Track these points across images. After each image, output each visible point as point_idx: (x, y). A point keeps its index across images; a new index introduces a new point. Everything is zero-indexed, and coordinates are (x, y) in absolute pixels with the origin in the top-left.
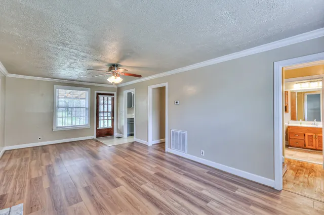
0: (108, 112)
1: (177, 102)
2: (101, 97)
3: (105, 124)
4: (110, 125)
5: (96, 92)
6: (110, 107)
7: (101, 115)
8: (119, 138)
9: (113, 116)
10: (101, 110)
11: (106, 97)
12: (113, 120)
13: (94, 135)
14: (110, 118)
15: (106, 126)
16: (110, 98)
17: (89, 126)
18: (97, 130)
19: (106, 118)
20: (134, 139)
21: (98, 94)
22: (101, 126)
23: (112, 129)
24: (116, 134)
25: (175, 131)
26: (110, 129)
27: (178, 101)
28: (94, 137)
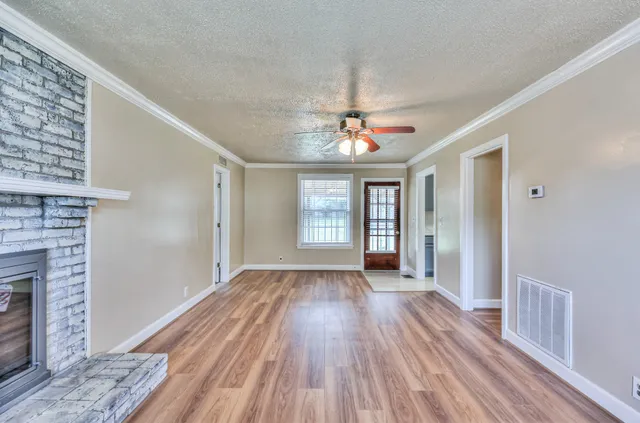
0: (387, 220)
1: (535, 192)
2: (373, 190)
3: (382, 244)
4: (392, 248)
5: (363, 180)
6: (392, 209)
7: (373, 225)
8: (408, 276)
9: (399, 230)
10: (373, 215)
11: (382, 190)
12: (398, 238)
13: (359, 264)
14: (392, 232)
15: (382, 249)
16: (392, 191)
17: (351, 246)
18: (366, 255)
19: (383, 233)
20: (434, 285)
21: (368, 184)
22: (373, 248)
23: (396, 256)
24: (404, 268)
25: (530, 281)
26: (393, 254)
27: (540, 189)
28: (361, 267)
